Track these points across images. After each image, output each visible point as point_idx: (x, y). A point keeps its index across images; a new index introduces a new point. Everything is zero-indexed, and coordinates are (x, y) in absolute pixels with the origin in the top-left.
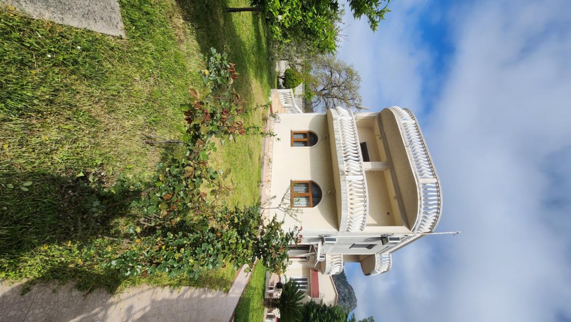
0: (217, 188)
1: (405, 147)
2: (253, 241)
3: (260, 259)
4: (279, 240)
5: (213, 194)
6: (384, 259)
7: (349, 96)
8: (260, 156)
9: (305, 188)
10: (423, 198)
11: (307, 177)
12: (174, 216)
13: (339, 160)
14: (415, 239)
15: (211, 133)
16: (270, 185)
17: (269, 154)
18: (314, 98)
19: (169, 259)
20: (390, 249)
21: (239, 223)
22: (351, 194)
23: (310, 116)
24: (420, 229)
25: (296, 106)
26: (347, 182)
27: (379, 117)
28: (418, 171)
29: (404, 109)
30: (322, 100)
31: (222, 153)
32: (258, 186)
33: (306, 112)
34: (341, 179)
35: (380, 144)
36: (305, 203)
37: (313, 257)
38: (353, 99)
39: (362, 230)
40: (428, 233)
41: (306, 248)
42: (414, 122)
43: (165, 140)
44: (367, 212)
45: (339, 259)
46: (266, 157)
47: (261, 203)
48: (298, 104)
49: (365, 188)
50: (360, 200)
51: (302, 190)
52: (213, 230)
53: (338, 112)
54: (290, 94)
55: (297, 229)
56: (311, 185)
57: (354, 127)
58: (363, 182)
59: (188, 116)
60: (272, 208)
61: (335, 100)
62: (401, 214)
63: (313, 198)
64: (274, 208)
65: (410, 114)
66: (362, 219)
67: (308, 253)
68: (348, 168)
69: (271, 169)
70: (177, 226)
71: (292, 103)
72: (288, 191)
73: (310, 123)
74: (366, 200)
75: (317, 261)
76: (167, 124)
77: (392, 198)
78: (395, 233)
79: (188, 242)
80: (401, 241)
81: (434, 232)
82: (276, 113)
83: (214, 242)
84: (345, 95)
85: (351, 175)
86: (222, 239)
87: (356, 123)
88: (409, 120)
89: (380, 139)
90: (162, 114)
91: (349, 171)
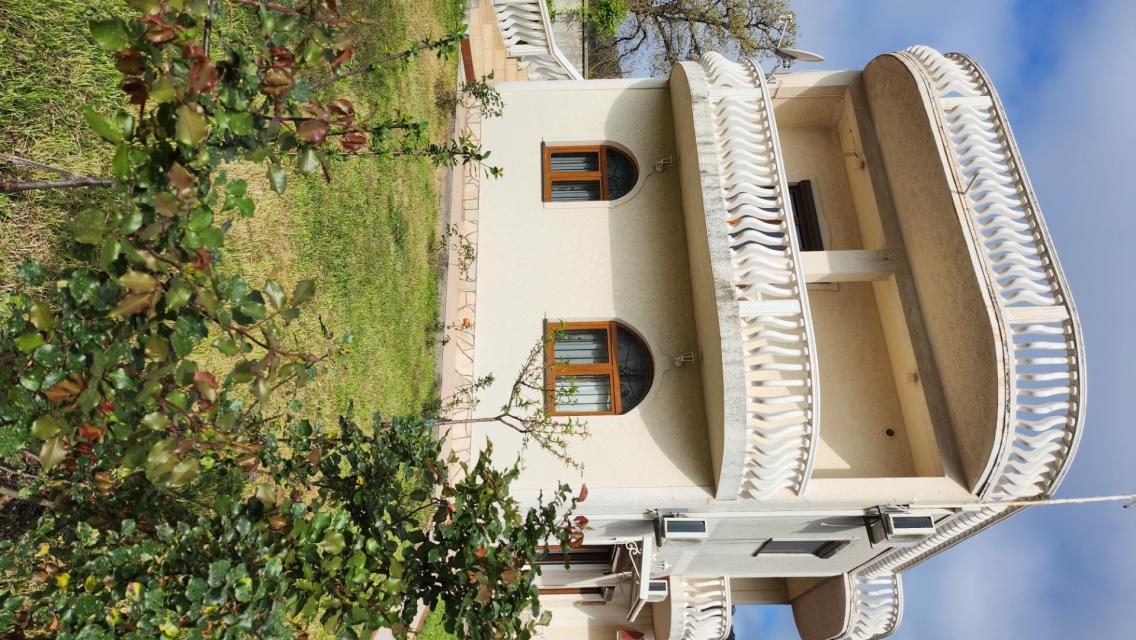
0: (258, 353)
1: (955, 197)
2: (408, 543)
3: (433, 608)
4: (501, 537)
6: (873, 593)
7: (751, 14)
8: (433, 234)
9: (594, 346)
10: (1015, 377)
11: (600, 308)
12: (106, 461)
13: (715, 244)
14: (987, 523)
15: (231, 145)
16: (470, 339)
17: (466, 228)
18: (623, 25)
19: (84, 624)
20: (901, 553)
21: (355, 477)
22: (758, 367)
23: (610, 90)
24: (1005, 486)
25: (559, 54)
26: (744, 324)
27: (860, 86)
28: (1000, 282)
29: (950, 55)
30: (651, 29)
31: (292, 225)
32: (430, 343)
33: (593, 77)
34: (720, 313)
35: (862, 185)
36: (595, 399)
37: (627, 587)
38: (764, 24)
39: (797, 493)
40: (1033, 499)
41: (601, 556)
42: (987, 102)
43: (66, 175)
44: (816, 429)
45: (718, 593)
46: (453, 240)
47: (439, 402)
48: (563, 46)
49: (806, 343)
50: (789, 388)
51: (583, 352)
52: (256, 510)
53: (711, 71)
54: (534, 8)
55: (566, 493)
56: (615, 336)
57: (768, 128)
58: (799, 323)
59: (131, 74)
60: (478, 420)
61: (699, 31)
62: (936, 436)
63: (621, 380)
64: (486, 420)
65: (972, 74)
66: (797, 453)
67: (610, 573)
68: (747, 274)
69: (475, 281)
70: (117, 499)
71: (543, 43)
72: (536, 357)
73: (609, 116)
74: (809, 385)
75: (640, 600)
76: (73, 116)
77: (904, 378)
78: (915, 499)
79: (156, 557)
80: (937, 530)
81: (1055, 498)
82: (488, 81)
83: (258, 554)
84: (735, 9)
85: (757, 299)
86: (289, 538)
87: (775, 110)
88: (971, 95)
89: (863, 166)
90: (49, 78)
91: (750, 286)
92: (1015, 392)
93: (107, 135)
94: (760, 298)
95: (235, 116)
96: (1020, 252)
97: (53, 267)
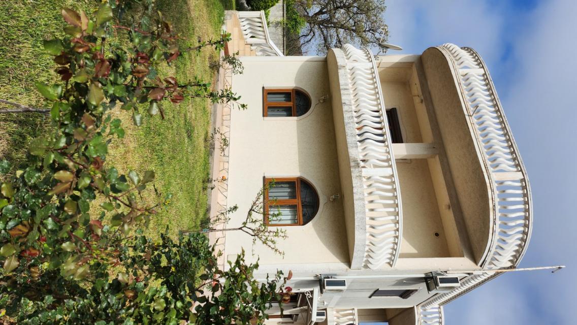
1: (467, 118)
4: (248, 299)
5: (117, 222)
6: (429, 316)
7: (366, 25)
8: (207, 133)
9: (289, 190)
10: (498, 207)
11: (292, 171)
13: (350, 140)
14: (486, 280)
16: (225, 186)
17: (224, 130)
18: (303, 29)
20: (443, 296)
21: (170, 268)
22: (371, 202)
23: (297, 62)
24: (495, 262)
25: (271, 43)
26: (364, 180)
27: (420, 62)
28: (489, 160)
29: (463, 48)
31: (135, 129)
32: (205, 189)
33: (288, 54)
34: (353, 175)
35: (422, 110)
36: (289, 217)
37: (305, 314)
38: (373, 30)
39: (391, 266)
40: (508, 268)
41: (294, 298)
42: (482, 71)
43: (17, 106)
44: (401, 233)
45: (351, 317)
46: (217, 136)
47: (209, 219)
48: (273, 39)
49: (395, 190)
50: (387, 212)
51: (283, 193)
52: (117, 287)
53: (347, 53)
54: (259, 20)
55: (281, 275)
56: (299, 185)
57: (376, 82)
58: (392, 179)
59: (62, 64)
60: (230, 230)
61: (341, 33)
62: (460, 236)
63: (303, 208)
64: (234, 229)
65: (474, 58)
66: (392, 245)
67: (296, 307)
68: (366, 155)
69: (228, 156)
70: (42, 281)
71: (264, 37)
72: (260, 197)
73: (297, 74)
74: (397, 211)
75: (312, 321)
76: (22, 74)
77: (444, 207)
78: (450, 269)
79: (64, 316)
80: (461, 284)
81: (518, 268)
82: (236, 56)
83: (120, 314)
84: (359, 23)
85: (371, 167)
86: (135, 302)
87: (379, 73)
88: (474, 68)
89: (422, 101)
90: (10, 55)
91: (367, 161)
92: (498, 215)
93: (48, 97)
94: (372, 167)
95: (116, 87)
96: (498, 145)
97: (9, 154)
